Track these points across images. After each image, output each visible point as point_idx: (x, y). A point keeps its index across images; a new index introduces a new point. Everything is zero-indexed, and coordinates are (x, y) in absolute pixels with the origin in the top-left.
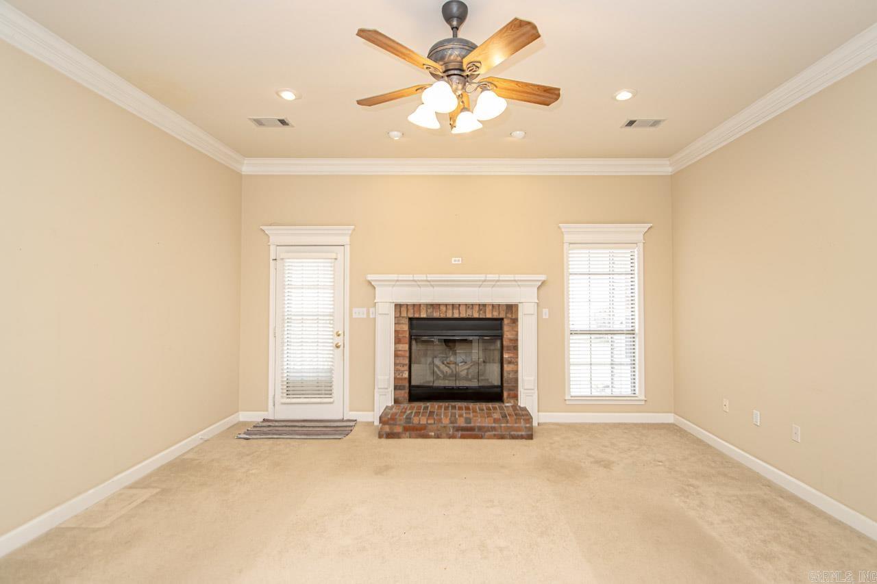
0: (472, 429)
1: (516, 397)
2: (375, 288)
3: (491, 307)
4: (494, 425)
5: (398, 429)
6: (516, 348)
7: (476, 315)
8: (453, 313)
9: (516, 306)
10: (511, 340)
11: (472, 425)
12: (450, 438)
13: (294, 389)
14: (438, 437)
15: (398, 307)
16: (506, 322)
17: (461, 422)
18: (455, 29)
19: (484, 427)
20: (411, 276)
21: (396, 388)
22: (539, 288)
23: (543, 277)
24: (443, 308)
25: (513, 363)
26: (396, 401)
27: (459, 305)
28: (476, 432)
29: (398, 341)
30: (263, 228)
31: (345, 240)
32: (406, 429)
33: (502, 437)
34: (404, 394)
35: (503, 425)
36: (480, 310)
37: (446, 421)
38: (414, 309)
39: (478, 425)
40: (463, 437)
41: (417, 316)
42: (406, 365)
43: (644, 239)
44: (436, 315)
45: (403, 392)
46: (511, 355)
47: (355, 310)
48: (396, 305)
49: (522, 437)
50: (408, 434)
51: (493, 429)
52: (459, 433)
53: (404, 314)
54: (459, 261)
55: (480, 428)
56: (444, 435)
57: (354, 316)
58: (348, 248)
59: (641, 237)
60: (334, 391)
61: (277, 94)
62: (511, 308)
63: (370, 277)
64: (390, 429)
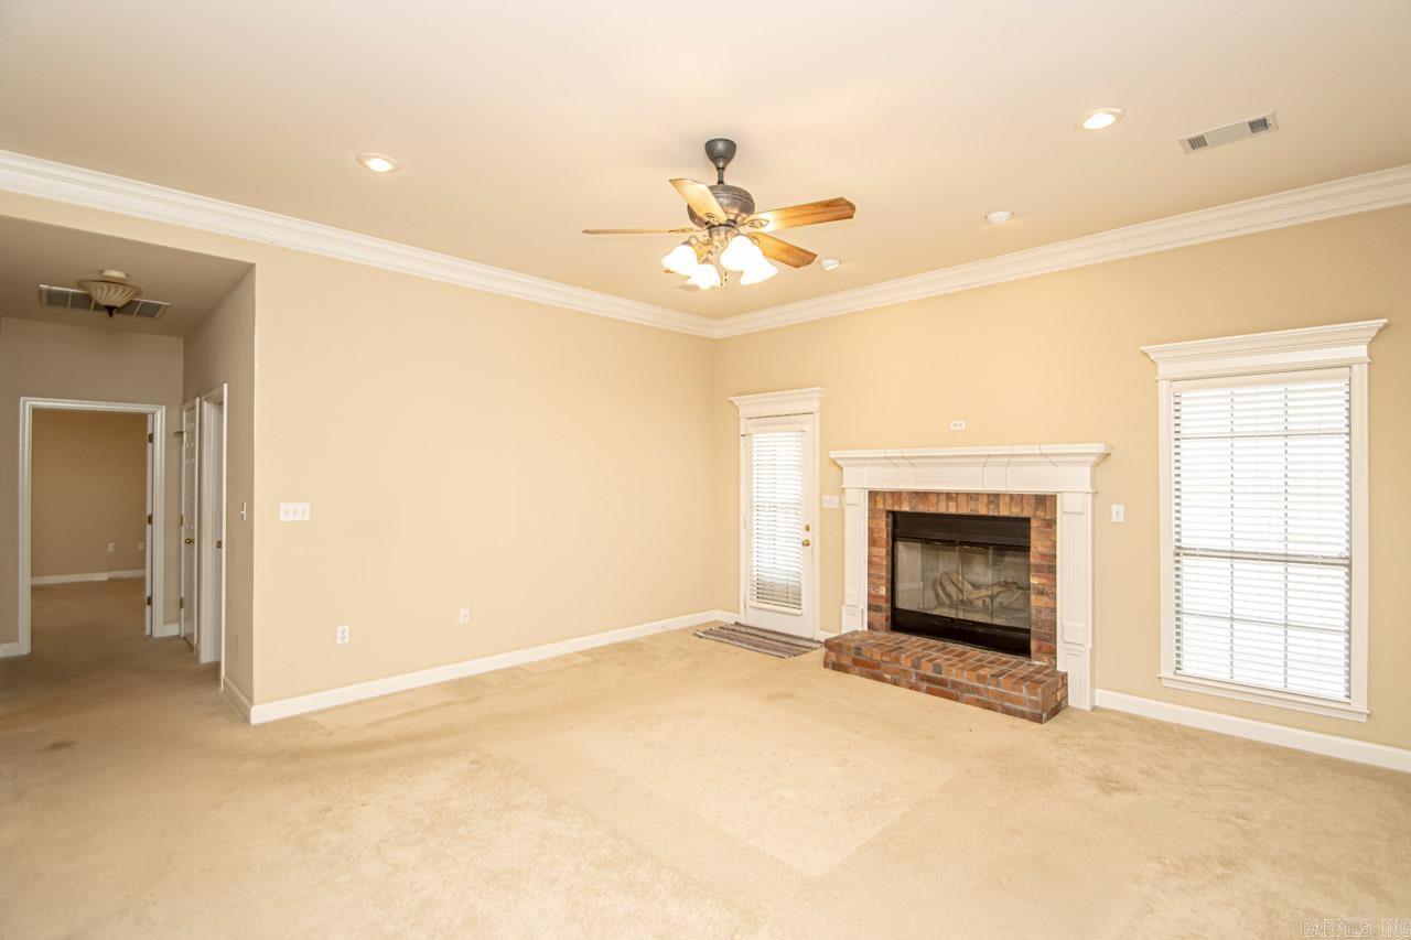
0: (943, 683)
1: (1053, 653)
2: (841, 468)
3: (1007, 499)
4: (976, 684)
5: (846, 661)
6: (1052, 570)
7: (983, 511)
8: (947, 506)
9: (1054, 497)
10: (1043, 555)
11: (943, 676)
12: (911, 688)
13: (764, 592)
14: (895, 683)
15: (873, 495)
16: (1034, 524)
17: (928, 670)
18: (721, 170)
19: (961, 684)
21: (870, 608)
22: (1095, 466)
23: (1099, 448)
24: (934, 499)
25: (1047, 594)
26: (870, 626)
27: (957, 494)
28: (948, 689)
29: (872, 542)
30: (732, 399)
31: (814, 406)
32: (856, 662)
33: (990, 707)
34: (882, 618)
35: (991, 688)
36: (990, 503)
37: (906, 663)
38: (892, 498)
39: (953, 678)
40: (930, 692)
41: (896, 508)
42: (882, 577)
43: (1369, 356)
44: (922, 508)
45: (879, 614)
46: (1044, 581)
47: (825, 497)
48: (870, 492)
49: (1022, 715)
50: (857, 668)
51: (975, 690)
52: (925, 685)
53: (880, 506)
54: (955, 425)
55: (955, 685)
56: (903, 681)
57: (825, 506)
58: (817, 415)
59: (1361, 351)
60: (803, 602)
62: (1045, 502)
63: (833, 454)
64: (837, 658)
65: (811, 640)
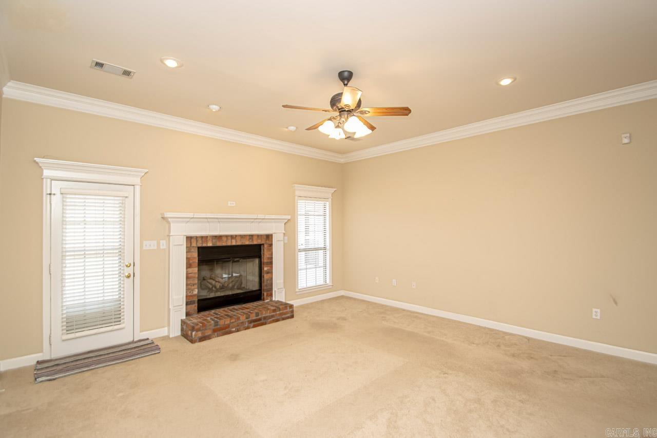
0: (260, 320)
1: (271, 295)
2: (169, 223)
3: (256, 237)
4: (272, 314)
5: (208, 332)
6: (271, 263)
7: (247, 243)
8: (231, 242)
9: (272, 235)
10: (268, 258)
11: (260, 317)
12: (246, 329)
14: (238, 331)
15: (189, 239)
16: (266, 246)
17: (253, 317)
19: (267, 317)
20: (193, 214)
21: (187, 304)
22: (285, 224)
23: (289, 217)
24: (224, 239)
25: (270, 273)
26: (188, 314)
27: (236, 236)
28: (262, 321)
29: (189, 265)
30: (37, 159)
31: (137, 181)
32: (214, 331)
33: (277, 320)
34: (195, 307)
35: (278, 313)
36: (250, 239)
37: (243, 318)
38: (202, 240)
39: (264, 316)
40: (254, 326)
41: (204, 245)
42: (196, 284)
44: (219, 244)
45: (194, 305)
46: (269, 268)
47: (145, 243)
48: (187, 238)
49: (288, 318)
50: (216, 334)
51: (273, 316)
52: (252, 325)
53: (194, 244)
54: (233, 204)
55: (265, 318)
56: (242, 328)
57: (144, 248)
58: (138, 188)
59: (331, 195)
60: (123, 318)
61: (162, 61)
62: (269, 237)
65: (133, 342)
